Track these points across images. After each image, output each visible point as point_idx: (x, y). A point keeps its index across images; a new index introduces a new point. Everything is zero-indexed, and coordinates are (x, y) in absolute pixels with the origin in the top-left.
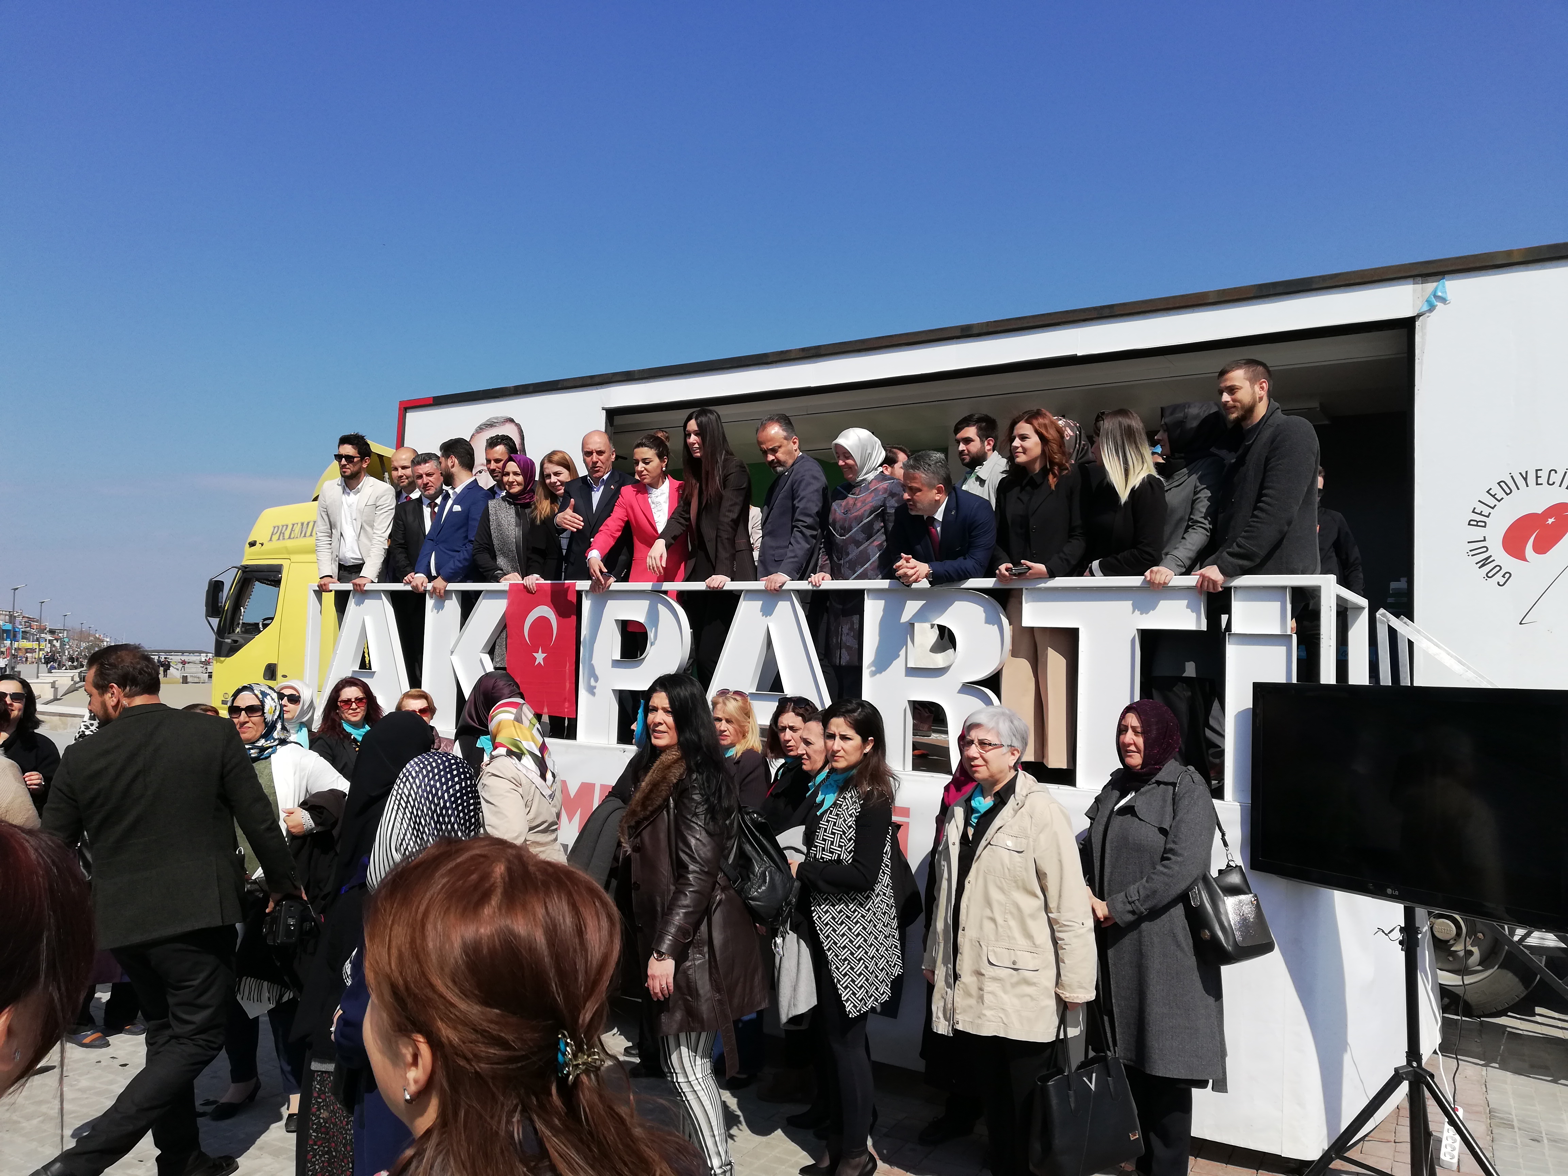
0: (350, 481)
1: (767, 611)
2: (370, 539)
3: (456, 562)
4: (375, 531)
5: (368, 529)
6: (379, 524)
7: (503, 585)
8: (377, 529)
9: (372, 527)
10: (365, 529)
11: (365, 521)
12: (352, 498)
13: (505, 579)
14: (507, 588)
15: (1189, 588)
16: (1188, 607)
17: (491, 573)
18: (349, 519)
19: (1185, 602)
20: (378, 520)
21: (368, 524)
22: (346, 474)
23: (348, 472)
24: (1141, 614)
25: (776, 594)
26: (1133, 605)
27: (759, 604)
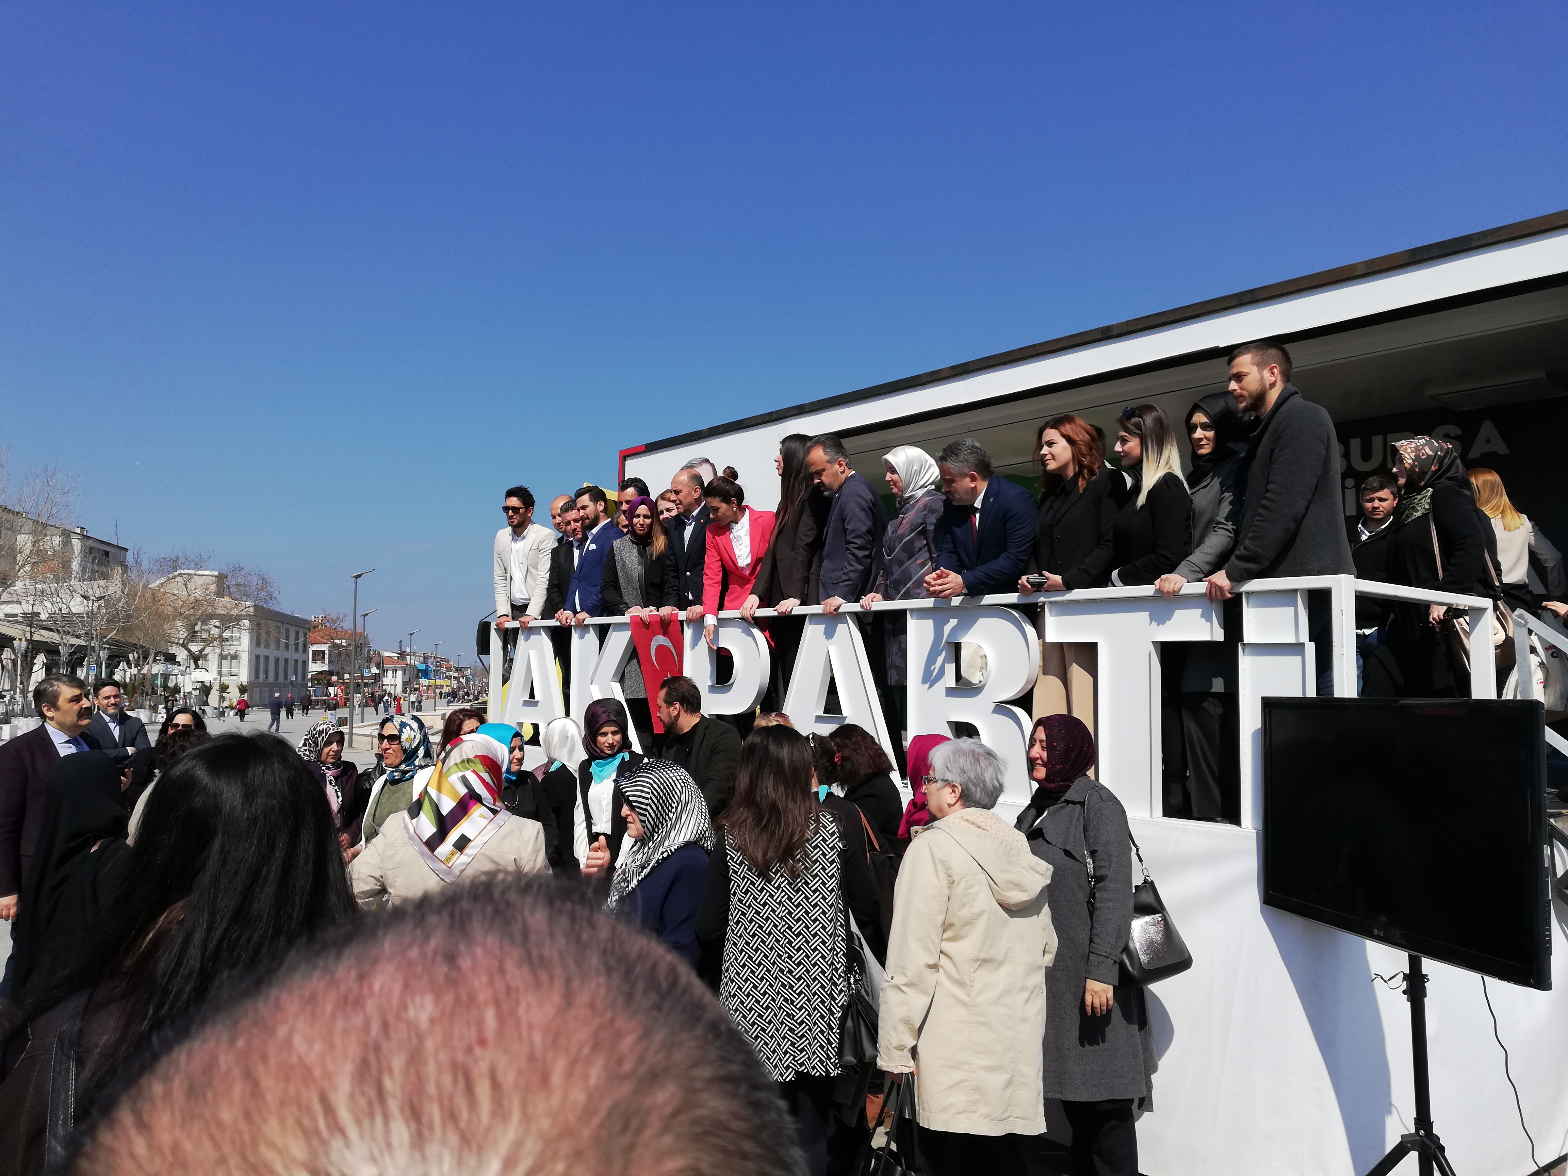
0: (518, 530)
1: (829, 634)
2: (535, 580)
3: (593, 599)
4: (539, 573)
5: (533, 570)
6: (542, 566)
7: (625, 619)
8: (540, 571)
9: (537, 569)
10: (530, 571)
11: (530, 565)
12: (519, 545)
13: (628, 613)
14: (628, 621)
15: (1201, 595)
16: (1202, 616)
17: (616, 607)
18: (517, 564)
19: (1199, 611)
20: (541, 562)
21: (533, 567)
22: (514, 524)
23: (516, 522)
24: (1158, 625)
25: (834, 618)
26: (1150, 615)
27: (822, 627)
